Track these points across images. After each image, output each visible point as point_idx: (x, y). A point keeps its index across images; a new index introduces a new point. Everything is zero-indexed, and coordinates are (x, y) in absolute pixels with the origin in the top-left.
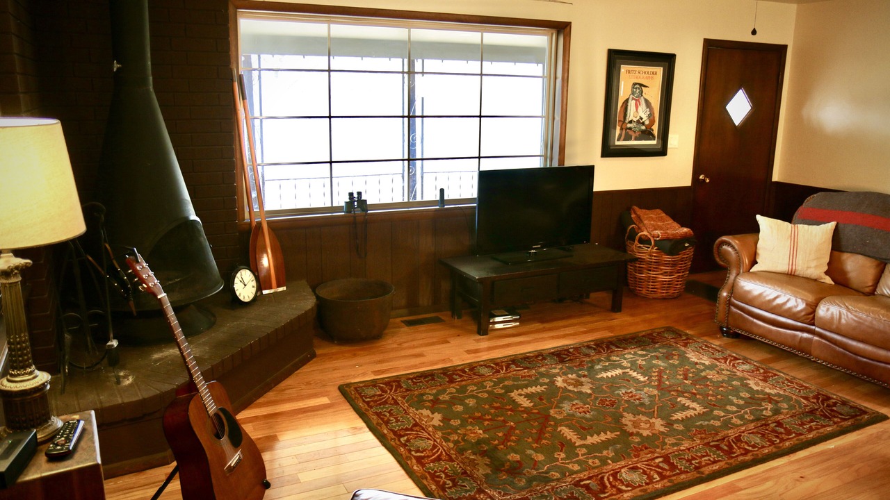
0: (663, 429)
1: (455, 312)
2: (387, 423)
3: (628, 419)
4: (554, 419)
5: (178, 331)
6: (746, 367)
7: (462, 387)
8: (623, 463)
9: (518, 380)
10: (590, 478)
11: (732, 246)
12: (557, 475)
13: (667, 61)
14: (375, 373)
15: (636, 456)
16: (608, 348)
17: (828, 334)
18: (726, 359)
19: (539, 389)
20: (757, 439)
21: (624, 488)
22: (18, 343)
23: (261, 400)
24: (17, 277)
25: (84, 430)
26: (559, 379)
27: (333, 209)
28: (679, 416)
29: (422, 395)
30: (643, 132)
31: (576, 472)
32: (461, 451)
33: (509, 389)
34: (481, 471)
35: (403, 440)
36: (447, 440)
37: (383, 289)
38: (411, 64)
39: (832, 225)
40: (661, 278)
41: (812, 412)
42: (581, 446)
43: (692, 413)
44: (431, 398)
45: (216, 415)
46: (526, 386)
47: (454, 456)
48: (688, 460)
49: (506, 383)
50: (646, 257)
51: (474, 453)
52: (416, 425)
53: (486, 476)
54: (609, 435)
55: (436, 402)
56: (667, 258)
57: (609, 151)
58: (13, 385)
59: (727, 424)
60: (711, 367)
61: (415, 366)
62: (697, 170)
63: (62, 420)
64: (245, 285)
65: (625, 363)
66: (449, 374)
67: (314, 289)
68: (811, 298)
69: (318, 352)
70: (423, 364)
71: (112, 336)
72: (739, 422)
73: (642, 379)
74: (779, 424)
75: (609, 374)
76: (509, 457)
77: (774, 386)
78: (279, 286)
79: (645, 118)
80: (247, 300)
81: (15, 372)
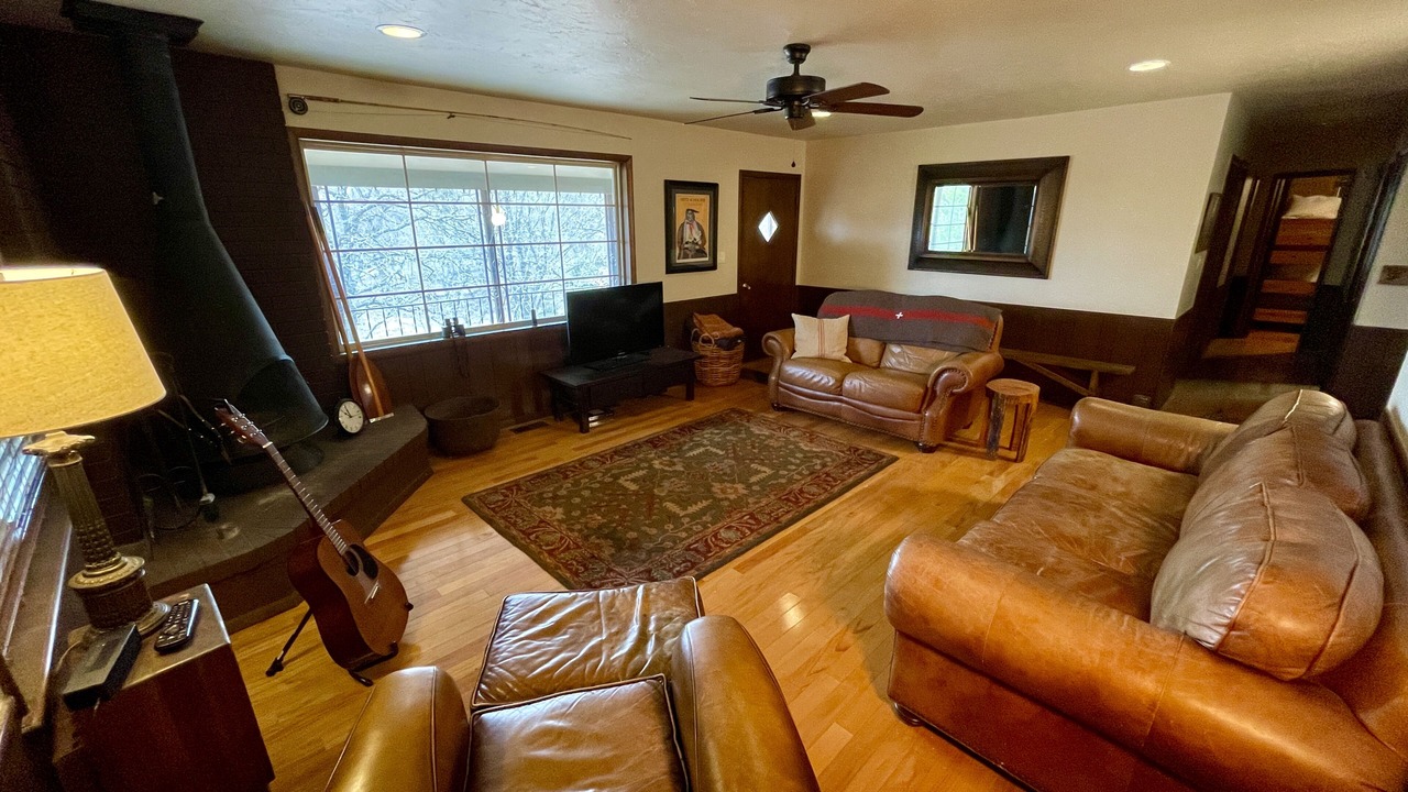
0: (745, 492)
1: (558, 416)
2: (514, 525)
3: (716, 488)
4: (658, 497)
5: (287, 470)
6: (796, 433)
7: (575, 481)
8: (720, 525)
9: (622, 468)
10: (697, 542)
11: (775, 339)
12: (670, 544)
13: (712, 188)
14: (496, 480)
15: (730, 516)
16: (690, 431)
17: (850, 400)
18: (780, 429)
19: (641, 473)
20: (814, 489)
21: (724, 545)
22: (92, 532)
23: (386, 524)
24: (77, 458)
25: (200, 609)
26: (656, 462)
27: (431, 335)
28: (754, 479)
29: (542, 493)
30: (697, 250)
31: (684, 539)
32: (586, 538)
33: (616, 477)
34: (607, 552)
35: (532, 537)
36: (572, 531)
37: (489, 404)
38: (486, 194)
39: (848, 316)
40: (722, 369)
41: (848, 462)
42: (684, 516)
43: (764, 475)
44: (551, 495)
45: (348, 553)
46: (630, 472)
47: (580, 544)
48: (769, 514)
49: (613, 472)
50: (708, 354)
51: (598, 538)
52: (542, 521)
53: (612, 555)
54: (705, 503)
55: (555, 497)
56: (724, 353)
57: (671, 269)
58: (93, 580)
59: (791, 481)
60: (770, 437)
61: (531, 469)
62: (741, 280)
63: (168, 603)
64: (350, 417)
65: (705, 442)
66: (563, 472)
67: (422, 412)
68: (838, 375)
69: (435, 468)
70: (538, 466)
71: (205, 490)
72: (800, 477)
73: (721, 453)
74: (828, 475)
75: (695, 453)
76: (628, 536)
77: (819, 446)
78: (386, 413)
79: (698, 239)
80: (354, 431)
81: (94, 565)
